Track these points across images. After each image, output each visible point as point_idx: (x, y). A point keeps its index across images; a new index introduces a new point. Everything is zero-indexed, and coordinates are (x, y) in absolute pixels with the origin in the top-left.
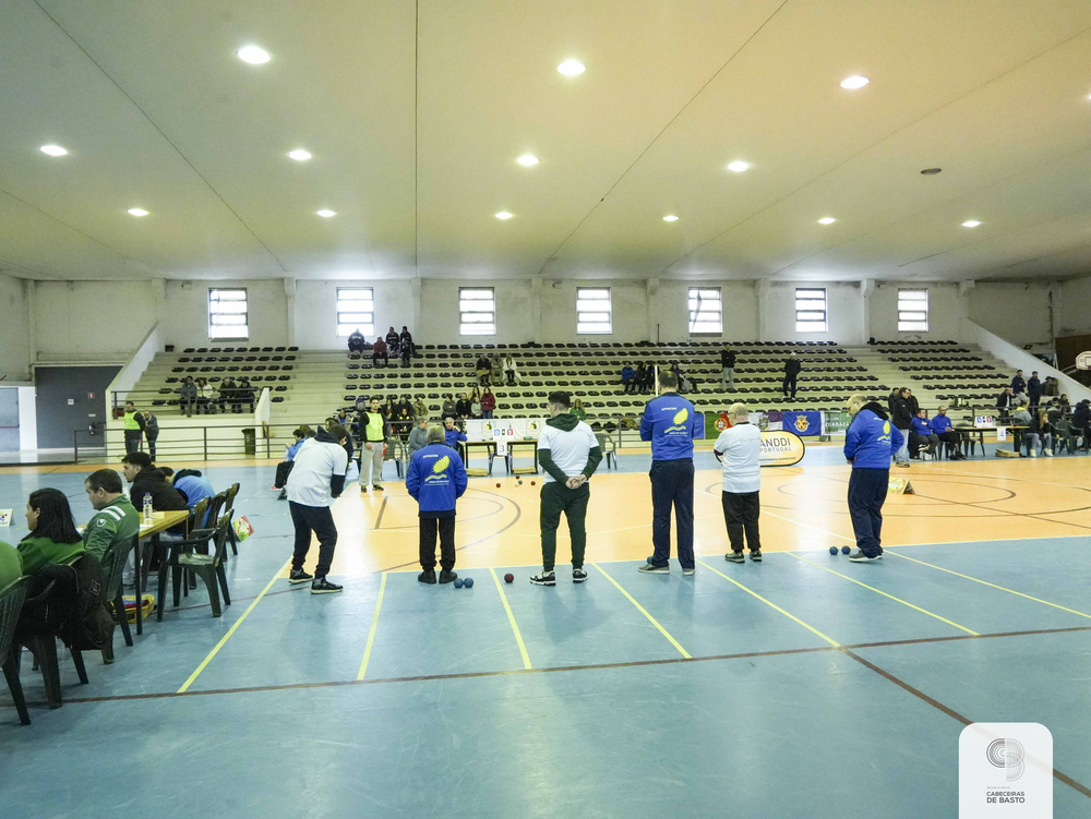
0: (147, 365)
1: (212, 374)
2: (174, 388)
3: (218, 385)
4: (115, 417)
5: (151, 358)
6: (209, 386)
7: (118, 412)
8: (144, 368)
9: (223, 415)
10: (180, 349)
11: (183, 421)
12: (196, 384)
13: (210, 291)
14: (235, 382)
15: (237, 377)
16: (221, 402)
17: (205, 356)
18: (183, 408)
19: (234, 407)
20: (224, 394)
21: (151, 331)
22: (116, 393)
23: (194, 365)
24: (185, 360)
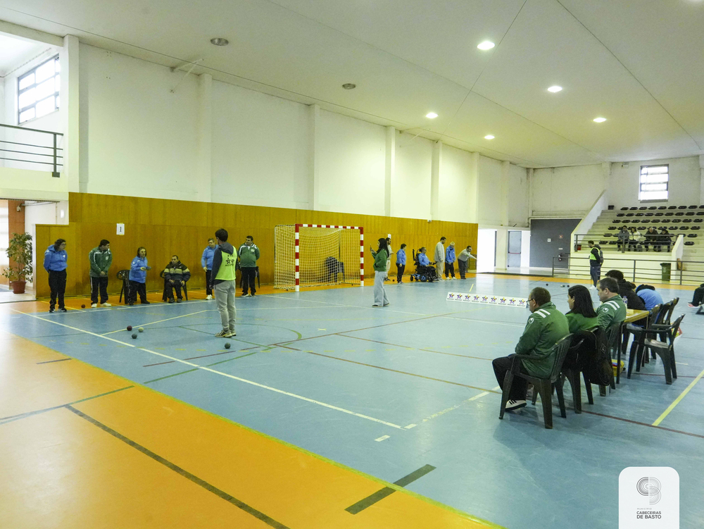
0: (596, 218)
1: (640, 225)
2: (613, 234)
3: (644, 232)
4: (576, 251)
5: (599, 214)
6: (638, 233)
7: (578, 248)
8: (594, 220)
9: (647, 252)
10: (618, 207)
11: (619, 255)
12: (629, 231)
13: (641, 168)
14: (657, 230)
15: (658, 227)
16: (646, 244)
17: (635, 212)
18: (619, 246)
19: (655, 247)
20: (648, 238)
21: (601, 195)
22: (577, 235)
23: (628, 218)
24: (622, 215)
